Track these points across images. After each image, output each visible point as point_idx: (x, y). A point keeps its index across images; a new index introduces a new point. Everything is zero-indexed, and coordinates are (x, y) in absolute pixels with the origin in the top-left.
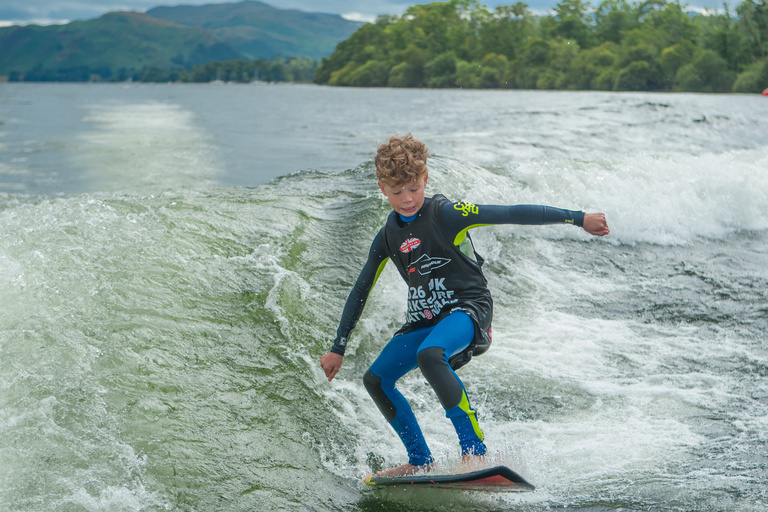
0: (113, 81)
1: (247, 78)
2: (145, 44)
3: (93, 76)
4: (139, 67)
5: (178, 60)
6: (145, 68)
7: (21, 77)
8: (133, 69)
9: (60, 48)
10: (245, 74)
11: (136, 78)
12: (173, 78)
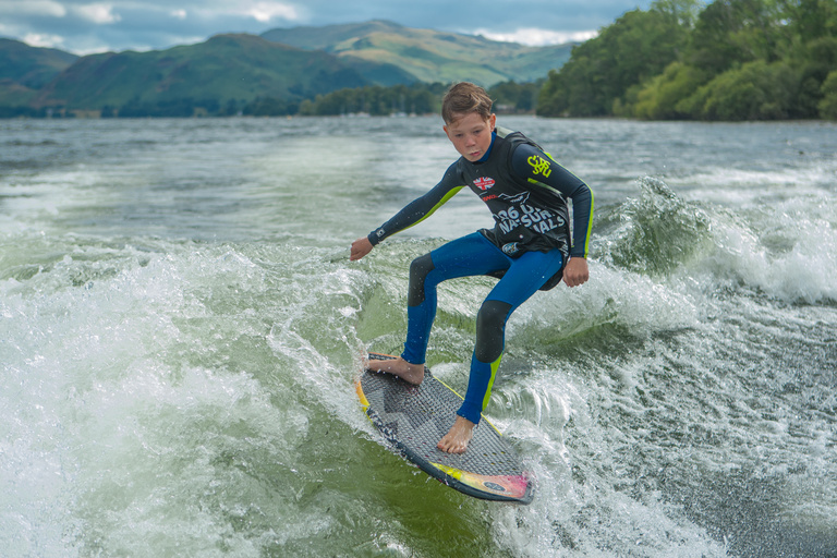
0: (220, 115)
1: (384, 110)
2: (258, 71)
3: (198, 110)
4: (250, 98)
5: (296, 90)
6: (257, 100)
7: (115, 112)
8: (243, 101)
9: (160, 77)
10: (382, 104)
11: (247, 112)
12: (292, 110)
